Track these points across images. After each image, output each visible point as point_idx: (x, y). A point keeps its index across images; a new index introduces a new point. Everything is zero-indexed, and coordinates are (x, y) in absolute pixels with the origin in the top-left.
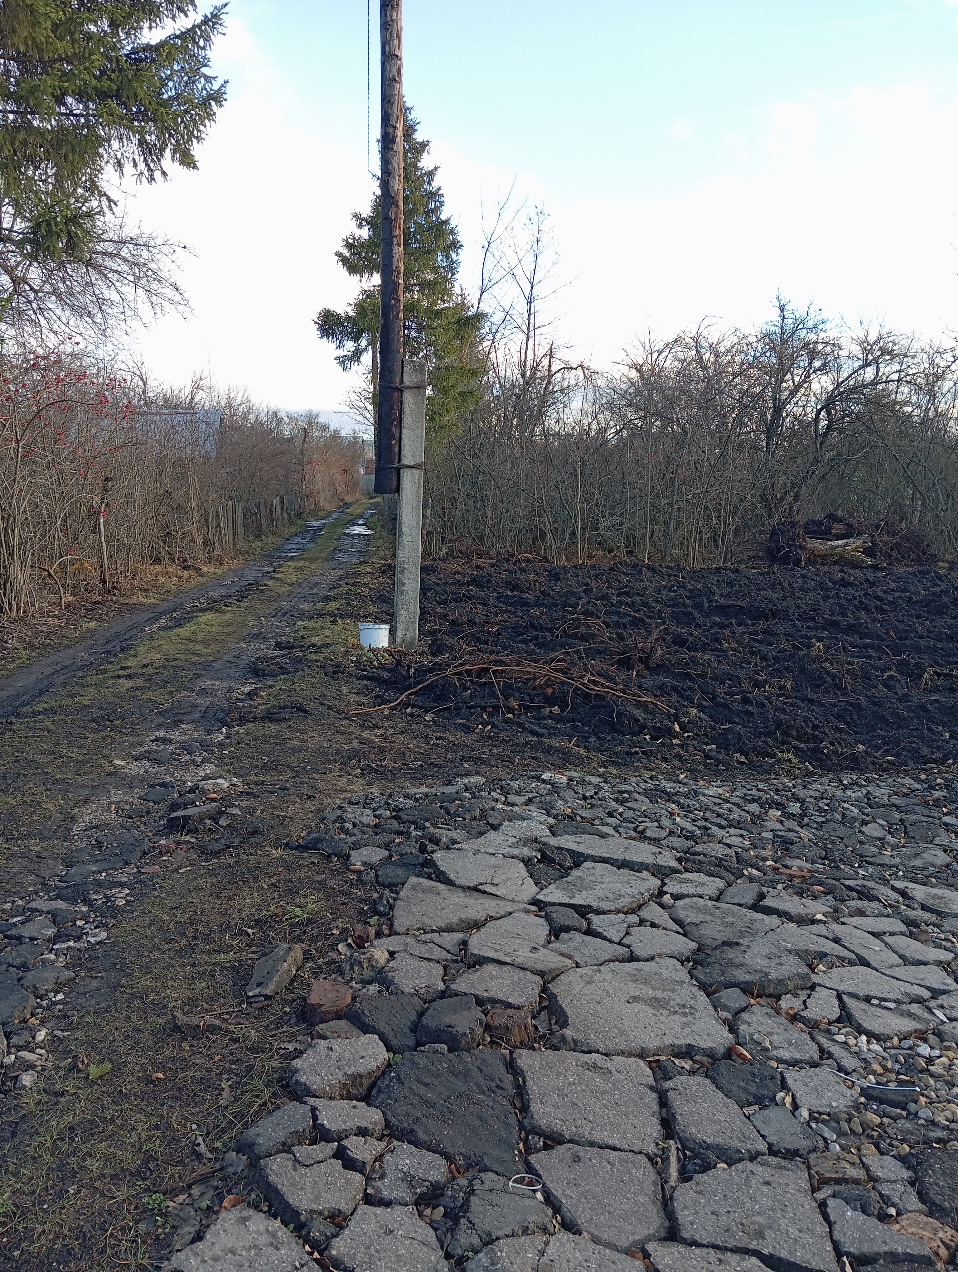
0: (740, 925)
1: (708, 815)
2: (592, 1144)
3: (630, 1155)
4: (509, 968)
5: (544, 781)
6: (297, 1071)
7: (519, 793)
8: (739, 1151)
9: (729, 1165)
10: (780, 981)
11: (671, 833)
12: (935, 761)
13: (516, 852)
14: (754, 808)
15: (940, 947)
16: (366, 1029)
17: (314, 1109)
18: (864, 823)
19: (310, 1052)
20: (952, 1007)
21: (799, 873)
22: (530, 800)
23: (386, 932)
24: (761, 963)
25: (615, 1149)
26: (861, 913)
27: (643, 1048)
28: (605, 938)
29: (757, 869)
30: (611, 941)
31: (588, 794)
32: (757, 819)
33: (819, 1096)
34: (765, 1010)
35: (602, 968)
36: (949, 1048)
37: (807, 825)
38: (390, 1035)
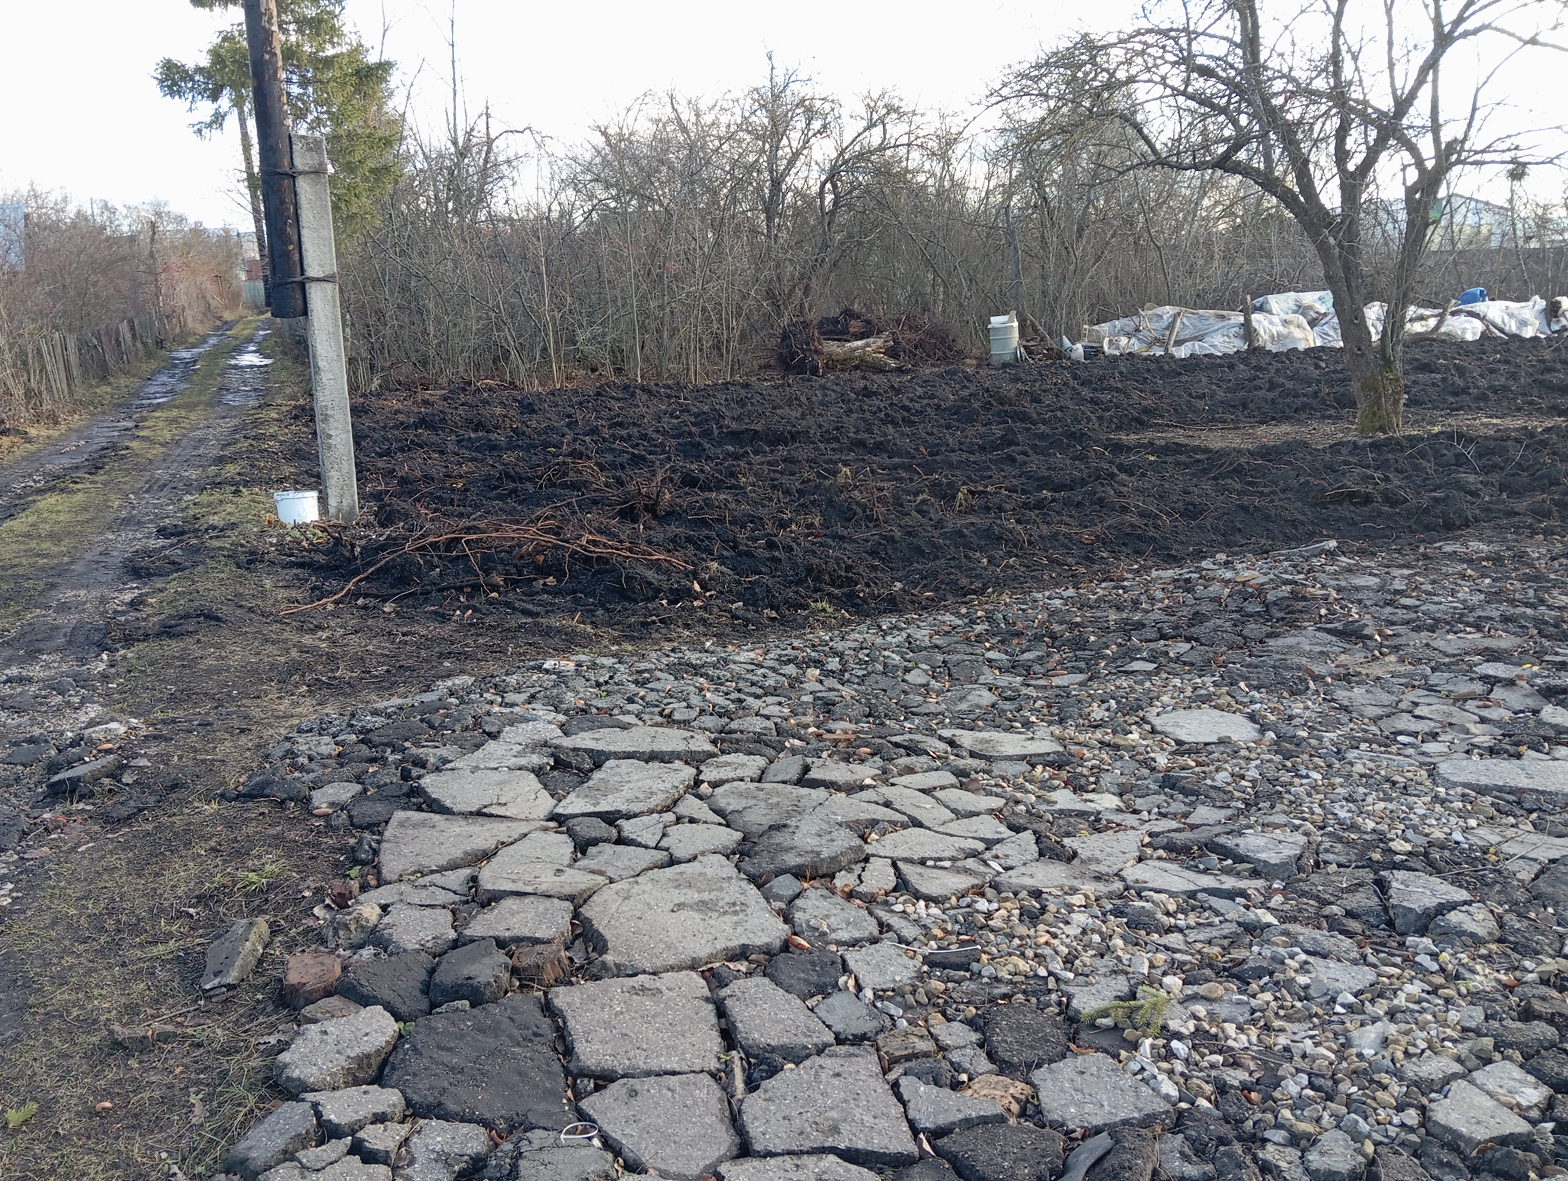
0: (786, 804)
1: (741, 685)
2: (648, 1074)
3: (691, 1076)
4: (532, 898)
5: (547, 671)
6: (286, 1066)
7: (518, 690)
8: (806, 1047)
9: (797, 1064)
10: (833, 859)
11: (702, 711)
12: (974, 592)
13: (523, 761)
14: (791, 670)
15: (989, 794)
16: (365, 1001)
17: (315, 1106)
18: (907, 670)
19: (299, 1041)
20: (1007, 856)
21: (843, 737)
22: (533, 696)
23: (373, 882)
24: (812, 842)
25: (674, 1073)
26: (910, 770)
27: (694, 959)
28: (639, 845)
29: (800, 739)
30: (646, 847)
31: (601, 680)
32: (795, 683)
33: (882, 973)
34: (819, 892)
35: (639, 879)
36: (1006, 899)
37: (848, 681)
38: (397, 1002)
